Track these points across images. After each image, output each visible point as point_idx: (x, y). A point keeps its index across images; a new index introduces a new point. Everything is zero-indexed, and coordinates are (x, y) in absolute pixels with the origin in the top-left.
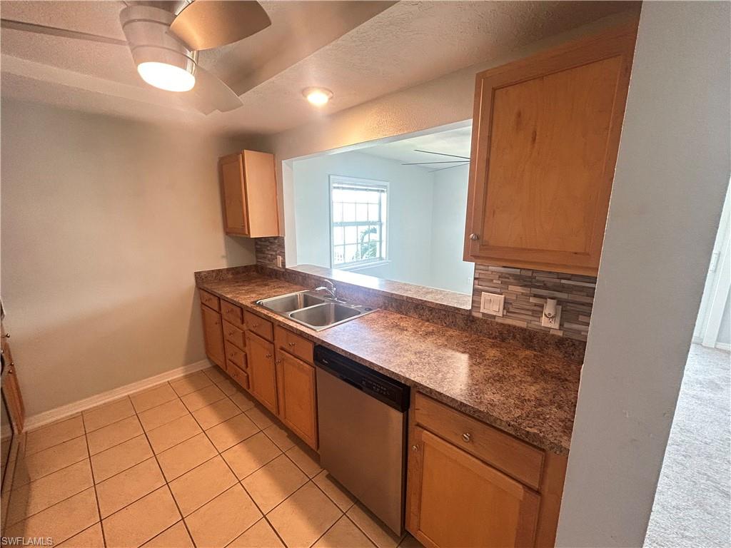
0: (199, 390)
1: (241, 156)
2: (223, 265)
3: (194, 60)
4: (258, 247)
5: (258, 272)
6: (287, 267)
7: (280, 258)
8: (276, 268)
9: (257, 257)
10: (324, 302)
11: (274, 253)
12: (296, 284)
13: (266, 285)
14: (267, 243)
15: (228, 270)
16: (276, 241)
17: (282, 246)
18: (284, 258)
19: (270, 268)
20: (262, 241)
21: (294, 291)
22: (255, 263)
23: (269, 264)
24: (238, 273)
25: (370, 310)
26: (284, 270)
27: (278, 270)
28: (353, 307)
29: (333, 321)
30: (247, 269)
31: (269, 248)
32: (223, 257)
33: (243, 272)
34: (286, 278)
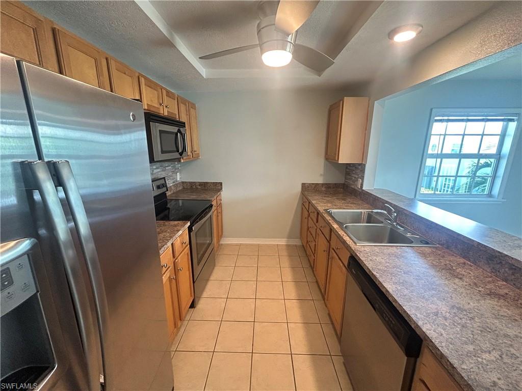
0: (290, 256)
1: (342, 102)
2: (320, 180)
3: (292, 42)
4: (348, 170)
5: (343, 188)
6: (364, 188)
7: (360, 181)
8: (356, 188)
9: (346, 178)
10: (382, 222)
11: (357, 176)
12: (367, 203)
13: (344, 200)
14: (354, 168)
15: (323, 184)
16: (360, 167)
17: (363, 171)
18: (363, 182)
19: (352, 188)
20: (350, 166)
21: (362, 209)
22: (343, 183)
23: (353, 185)
24: (330, 187)
25: (427, 243)
26: (360, 191)
27: (357, 190)
28: (409, 235)
29: (386, 241)
30: (336, 186)
31: (354, 172)
32: (321, 175)
33: (333, 188)
34: (361, 198)
